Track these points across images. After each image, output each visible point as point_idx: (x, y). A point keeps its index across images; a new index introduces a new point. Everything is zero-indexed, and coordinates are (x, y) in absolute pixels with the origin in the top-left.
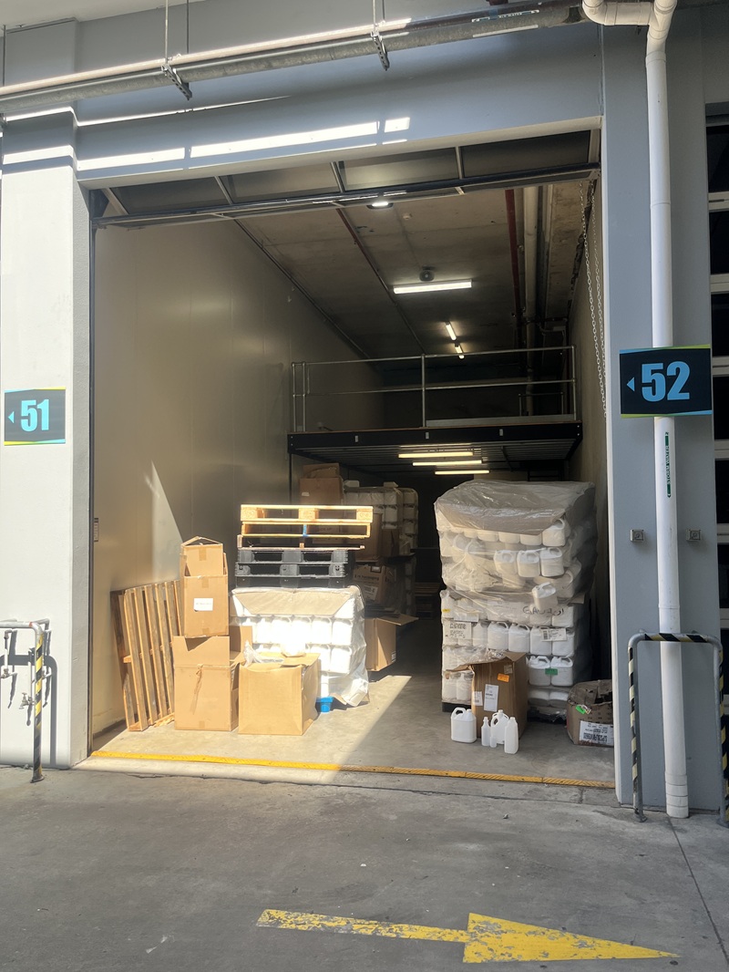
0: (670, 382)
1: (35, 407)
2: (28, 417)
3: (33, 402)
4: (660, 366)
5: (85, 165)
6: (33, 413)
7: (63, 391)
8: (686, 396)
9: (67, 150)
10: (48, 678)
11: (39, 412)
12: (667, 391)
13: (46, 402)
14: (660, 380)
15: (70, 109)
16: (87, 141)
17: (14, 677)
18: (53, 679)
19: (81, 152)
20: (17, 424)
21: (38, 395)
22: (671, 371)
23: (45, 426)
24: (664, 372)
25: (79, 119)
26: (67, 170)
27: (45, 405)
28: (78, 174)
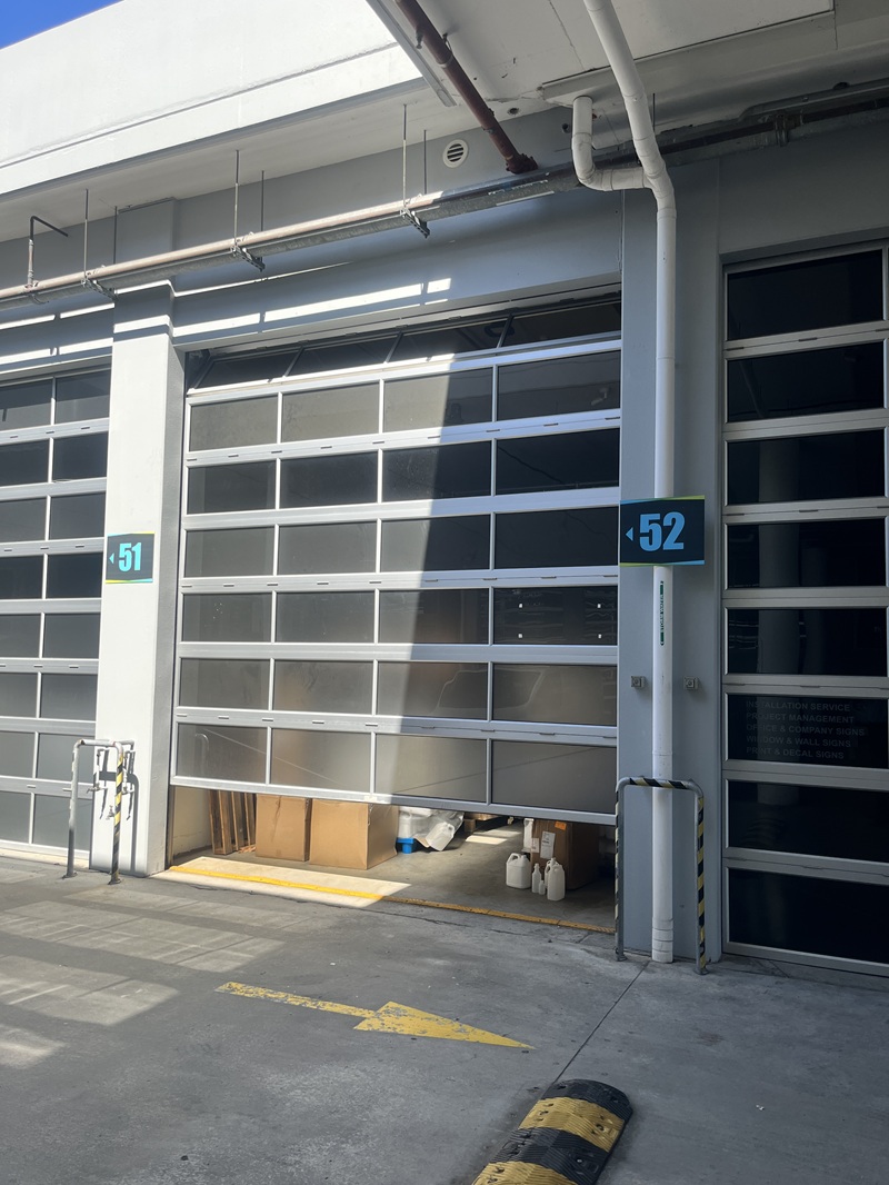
0: (666, 531)
1: (130, 549)
2: (124, 559)
3: (129, 545)
4: (657, 516)
5: (179, 331)
6: (129, 554)
7: (153, 535)
8: (681, 546)
9: (164, 320)
10: (131, 794)
11: (133, 553)
12: (663, 541)
13: (139, 544)
14: (657, 530)
15: (168, 282)
16: (183, 311)
17: (106, 791)
18: (135, 796)
19: (176, 322)
20: (116, 564)
21: (132, 539)
22: (667, 522)
23: (137, 567)
24: (660, 522)
25: (176, 291)
26: (164, 338)
27: (138, 548)
28: (173, 340)
